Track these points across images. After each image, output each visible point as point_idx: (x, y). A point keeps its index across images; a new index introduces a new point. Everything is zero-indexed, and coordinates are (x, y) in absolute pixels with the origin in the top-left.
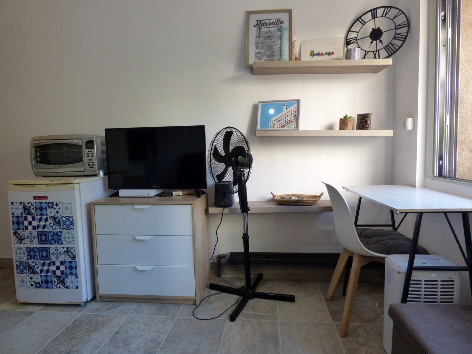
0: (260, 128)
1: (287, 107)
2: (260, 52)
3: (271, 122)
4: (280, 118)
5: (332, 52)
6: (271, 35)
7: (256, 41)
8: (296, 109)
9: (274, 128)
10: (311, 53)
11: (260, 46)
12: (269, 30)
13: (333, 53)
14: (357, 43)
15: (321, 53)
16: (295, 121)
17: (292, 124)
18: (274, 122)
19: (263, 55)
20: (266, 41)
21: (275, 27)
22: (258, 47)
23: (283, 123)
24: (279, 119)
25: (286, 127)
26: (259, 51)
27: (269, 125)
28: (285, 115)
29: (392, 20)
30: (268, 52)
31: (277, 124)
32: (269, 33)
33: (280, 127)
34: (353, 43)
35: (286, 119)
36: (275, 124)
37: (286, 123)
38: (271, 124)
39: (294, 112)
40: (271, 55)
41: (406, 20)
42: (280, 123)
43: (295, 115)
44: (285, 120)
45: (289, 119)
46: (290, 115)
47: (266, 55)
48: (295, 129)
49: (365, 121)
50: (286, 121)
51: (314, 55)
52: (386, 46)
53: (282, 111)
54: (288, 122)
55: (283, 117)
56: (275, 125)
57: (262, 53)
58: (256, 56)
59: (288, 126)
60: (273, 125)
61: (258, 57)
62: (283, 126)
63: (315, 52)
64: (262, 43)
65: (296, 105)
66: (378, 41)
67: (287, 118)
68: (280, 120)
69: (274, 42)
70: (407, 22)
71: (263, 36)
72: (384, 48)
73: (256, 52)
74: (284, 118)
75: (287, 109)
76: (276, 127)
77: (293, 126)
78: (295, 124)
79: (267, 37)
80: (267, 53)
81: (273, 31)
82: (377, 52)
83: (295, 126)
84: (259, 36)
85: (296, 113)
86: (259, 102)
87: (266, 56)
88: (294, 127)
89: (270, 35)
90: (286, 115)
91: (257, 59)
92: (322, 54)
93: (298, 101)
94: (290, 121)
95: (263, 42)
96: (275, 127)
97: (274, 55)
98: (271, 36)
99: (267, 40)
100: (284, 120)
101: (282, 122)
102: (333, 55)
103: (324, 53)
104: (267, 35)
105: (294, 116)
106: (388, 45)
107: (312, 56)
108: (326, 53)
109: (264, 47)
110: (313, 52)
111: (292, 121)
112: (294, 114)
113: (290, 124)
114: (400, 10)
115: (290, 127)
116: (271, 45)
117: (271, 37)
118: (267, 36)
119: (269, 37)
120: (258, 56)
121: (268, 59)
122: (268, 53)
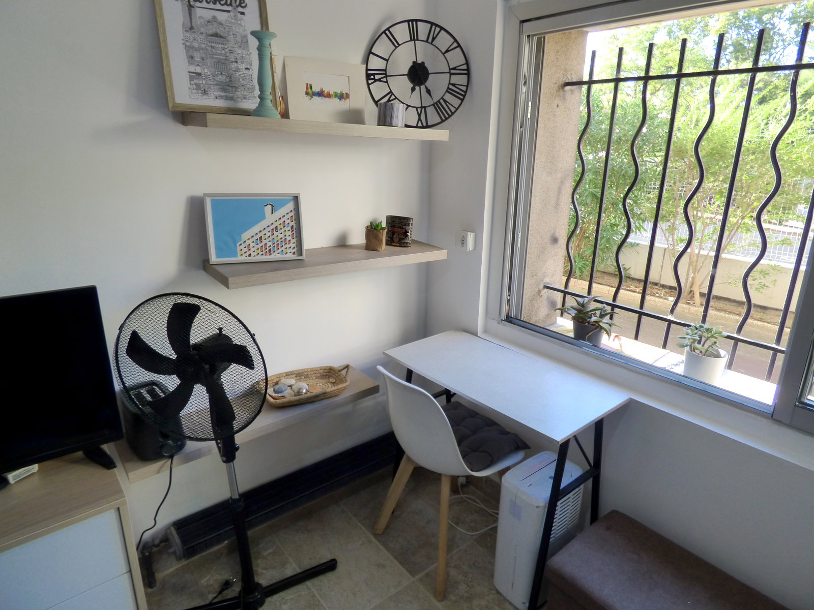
0: (218, 256)
1: (272, 209)
2: (199, 74)
3: (241, 242)
4: (262, 234)
5: (346, 93)
6: (220, 31)
7: (186, 40)
8: (292, 214)
9: (250, 255)
10: (307, 88)
11: (197, 56)
12: (214, 18)
13: (348, 96)
14: (387, 82)
15: (326, 92)
16: (294, 240)
17: (288, 246)
18: (248, 242)
19: (209, 83)
20: (210, 44)
21: (228, 11)
22: (192, 57)
23: (268, 245)
24: (259, 235)
25: (277, 252)
26: (198, 70)
27: (239, 249)
28: (271, 228)
29: (444, 54)
30: (220, 77)
31: (257, 247)
32: (215, 25)
33: (264, 252)
34: (379, 80)
35: (274, 236)
36: (251, 246)
37: (275, 245)
38: (242, 247)
39: (289, 221)
40: (229, 86)
41: (465, 62)
42: (263, 244)
43: (293, 226)
44: (272, 237)
45: (279, 235)
46: (282, 226)
47: (216, 85)
48: (295, 257)
49: (404, 231)
50: (275, 240)
51: (314, 94)
52: (436, 103)
53: (263, 217)
54: (279, 242)
55: (266, 231)
56: (252, 249)
57: (207, 76)
58: (192, 82)
59: (279, 251)
60: (246, 250)
61: (198, 87)
62: (270, 250)
63: (316, 89)
64: (202, 49)
65: (290, 206)
66: (423, 87)
67: (276, 233)
68: (261, 238)
69: (231, 52)
70: (465, 67)
71: (202, 30)
72: (433, 105)
73: (189, 72)
74: (270, 234)
75: (272, 213)
76: (255, 254)
77: (291, 250)
78: (294, 245)
79: (212, 35)
80: (217, 79)
81: (223, 22)
82: (423, 109)
83: (295, 250)
84: (191, 28)
85: (293, 223)
86: (204, 194)
87: (216, 87)
88: (293, 251)
89: (218, 31)
90: (274, 227)
91: (195, 91)
92: (329, 96)
93: (296, 199)
94: (283, 240)
95: (203, 46)
96: (253, 254)
97: (236, 85)
98: (222, 34)
99: (213, 45)
100: (270, 239)
101: (267, 241)
102: (348, 100)
103: (332, 93)
104: (212, 29)
105: (290, 228)
106: (439, 101)
107: (309, 97)
108: (336, 95)
109: (209, 62)
110: (311, 88)
111: (288, 240)
112: (291, 225)
113: (284, 247)
114: (456, 40)
115: (284, 252)
116: (226, 60)
117: (221, 37)
118: (210, 32)
119: (216, 35)
120: (196, 84)
121: (222, 94)
122: (222, 78)
